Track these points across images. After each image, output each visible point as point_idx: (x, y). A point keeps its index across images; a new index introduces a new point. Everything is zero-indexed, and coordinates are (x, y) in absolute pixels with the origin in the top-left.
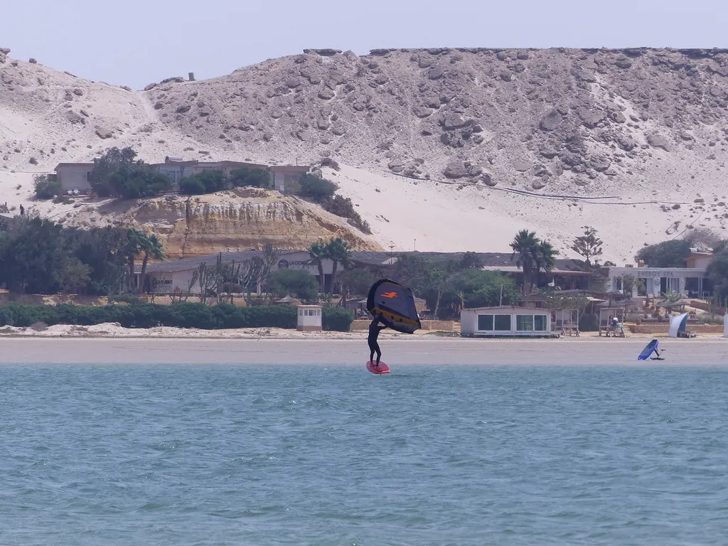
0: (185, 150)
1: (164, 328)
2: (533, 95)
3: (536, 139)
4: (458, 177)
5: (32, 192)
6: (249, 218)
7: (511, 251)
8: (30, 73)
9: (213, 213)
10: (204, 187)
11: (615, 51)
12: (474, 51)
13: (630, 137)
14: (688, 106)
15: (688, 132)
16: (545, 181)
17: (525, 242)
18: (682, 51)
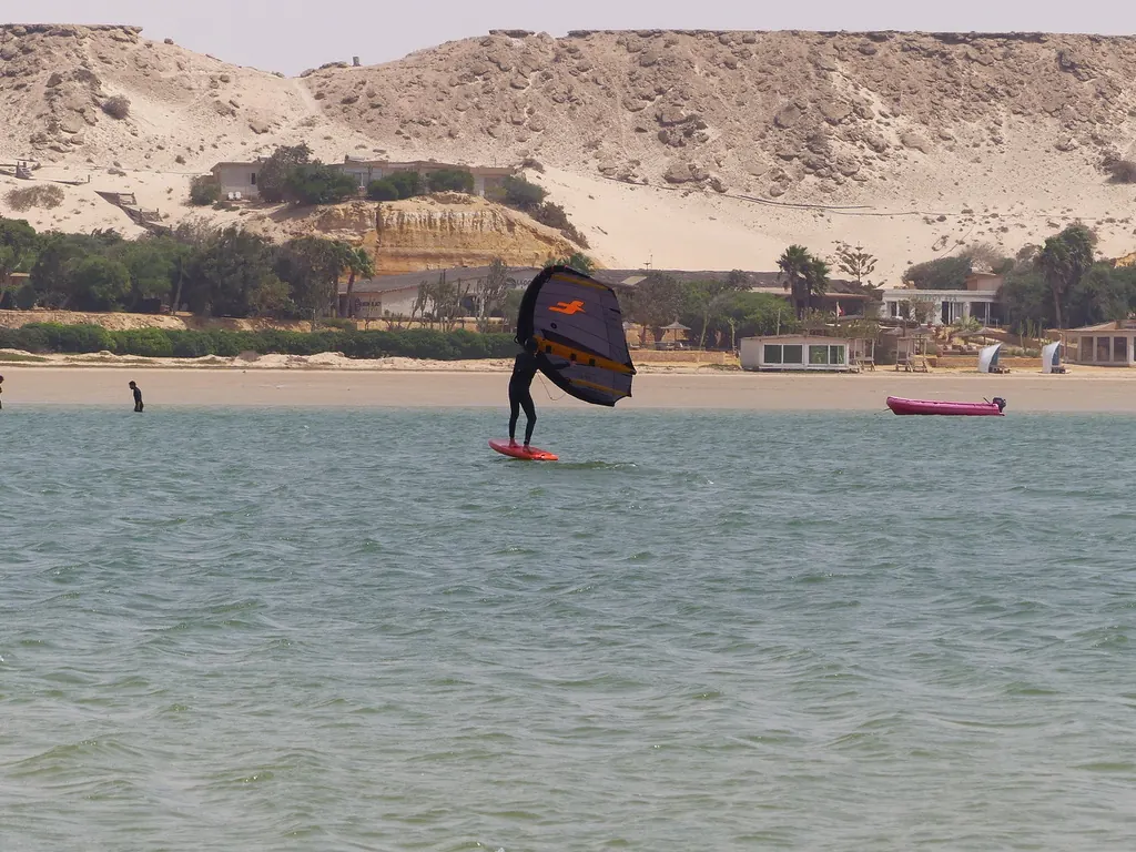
0: (356, 148)
1: (396, 359)
2: (763, 86)
3: (771, 138)
4: (680, 182)
5: (188, 197)
6: (452, 228)
7: (776, 269)
8: (167, 56)
9: (408, 223)
10: (396, 192)
11: (856, 35)
12: (692, 34)
13: (881, 136)
14: (945, 101)
15: (947, 130)
16: (784, 187)
17: (795, 259)
18: (934, 35)
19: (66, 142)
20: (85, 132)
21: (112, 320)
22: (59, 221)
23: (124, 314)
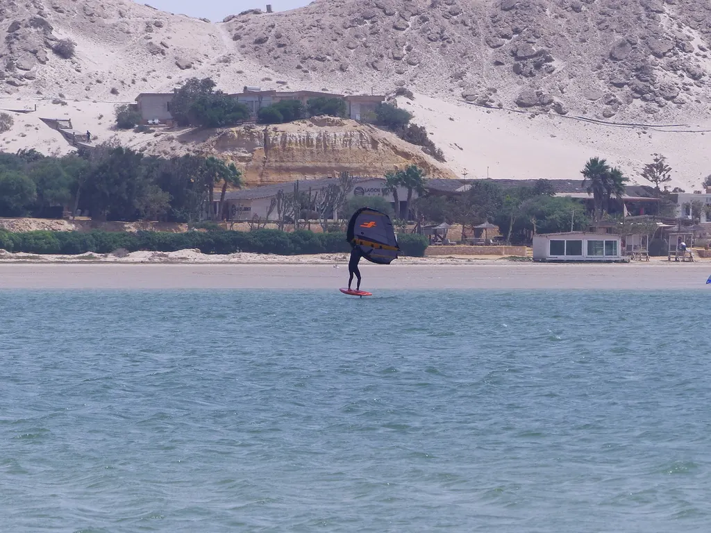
0: (263, 80)
1: (243, 254)
2: (603, 25)
3: (606, 69)
4: (530, 106)
5: (114, 122)
6: (326, 146)
7: (581, 177)
8: (111, 6)
9: (290, 141)
10: (281, 117)
13: (698, 66)
16: (615, 110)
17: (596, 169)
19: (21, 78)
20: (37, 69)
21: (20, 224)
22: (8, 142)
23: (31, 219)
